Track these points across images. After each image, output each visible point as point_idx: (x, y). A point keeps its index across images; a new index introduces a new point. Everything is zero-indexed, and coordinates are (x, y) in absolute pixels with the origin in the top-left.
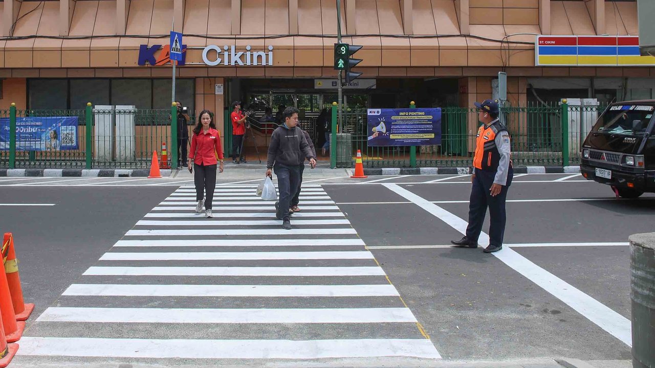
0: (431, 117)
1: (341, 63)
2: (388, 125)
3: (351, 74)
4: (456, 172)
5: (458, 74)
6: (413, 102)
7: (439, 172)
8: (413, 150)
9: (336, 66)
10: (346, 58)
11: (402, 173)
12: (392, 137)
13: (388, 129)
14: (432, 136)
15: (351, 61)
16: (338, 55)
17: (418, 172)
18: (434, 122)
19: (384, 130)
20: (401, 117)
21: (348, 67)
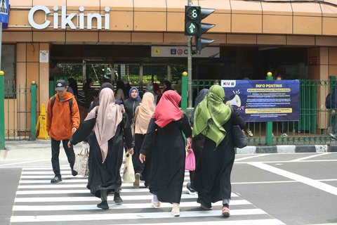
0: (288, 90)
1: (192, 27)
2: (244, 98)
3: (203, 41)
4: (313, 150)
5: (311, 43)
6: (270, 74)
7: (297, 150)
8: (270, 126)
9: (187, 32)
10: (197, 22)
11: (258, 151)
12: (247, 111)
13: (244, 103)
14: (290, 110)
15: (203, 26)
16: (188, 20)
17: (275, 150)
18: (292, 95)
19: (239, 104)
20: (257, 89)
21: (200, 32)
